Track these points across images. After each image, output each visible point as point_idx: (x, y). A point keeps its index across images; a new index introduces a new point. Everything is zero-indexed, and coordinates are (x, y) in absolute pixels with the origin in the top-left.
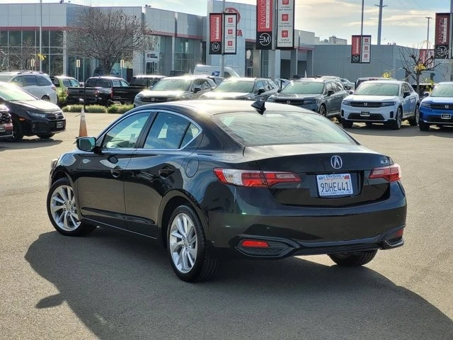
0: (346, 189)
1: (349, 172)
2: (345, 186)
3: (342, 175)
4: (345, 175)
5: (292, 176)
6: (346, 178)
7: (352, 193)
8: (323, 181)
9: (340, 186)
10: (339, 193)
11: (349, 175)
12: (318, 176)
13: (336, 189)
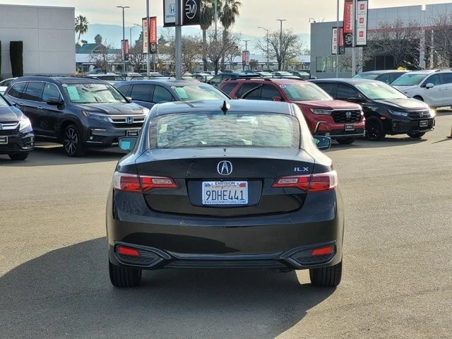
0: (240, 198)
1: (248, 180)
2: (239, 194)
3: (236, 182)
4: (240, 182)
5: (168, 182)
6: (242, 185)
7: (247, 203)
8: (210, 189)
9: (233, 194)
10: (228, 202)
11: (246, 182)
12: (204, 183)
13: (226, 197)
